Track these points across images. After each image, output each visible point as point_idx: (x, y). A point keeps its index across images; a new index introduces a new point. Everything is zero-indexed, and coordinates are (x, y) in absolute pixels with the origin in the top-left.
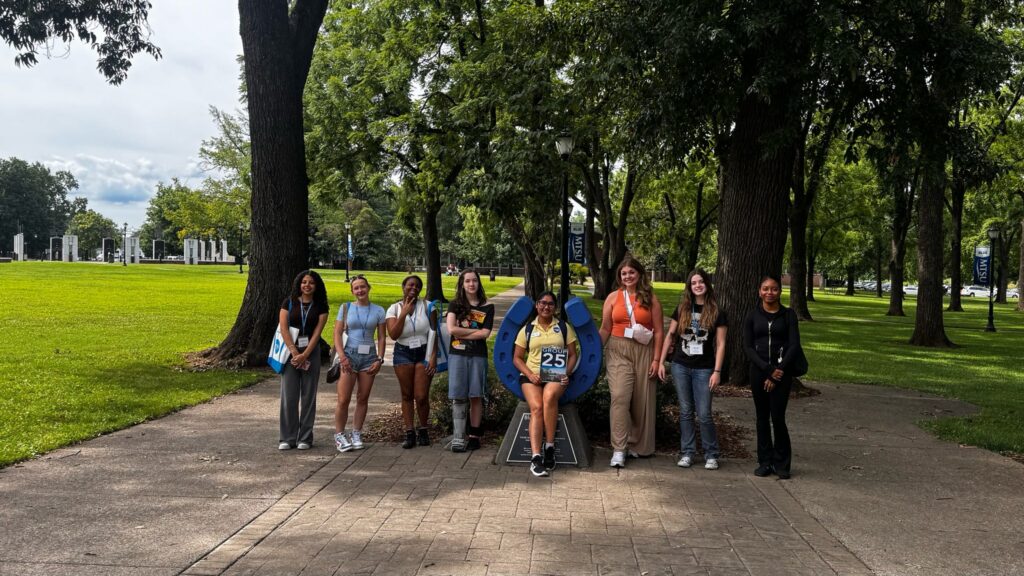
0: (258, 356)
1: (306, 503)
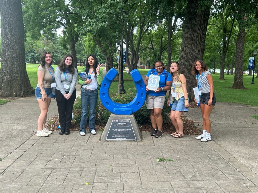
0: (5, 93)
1: (9, 166)
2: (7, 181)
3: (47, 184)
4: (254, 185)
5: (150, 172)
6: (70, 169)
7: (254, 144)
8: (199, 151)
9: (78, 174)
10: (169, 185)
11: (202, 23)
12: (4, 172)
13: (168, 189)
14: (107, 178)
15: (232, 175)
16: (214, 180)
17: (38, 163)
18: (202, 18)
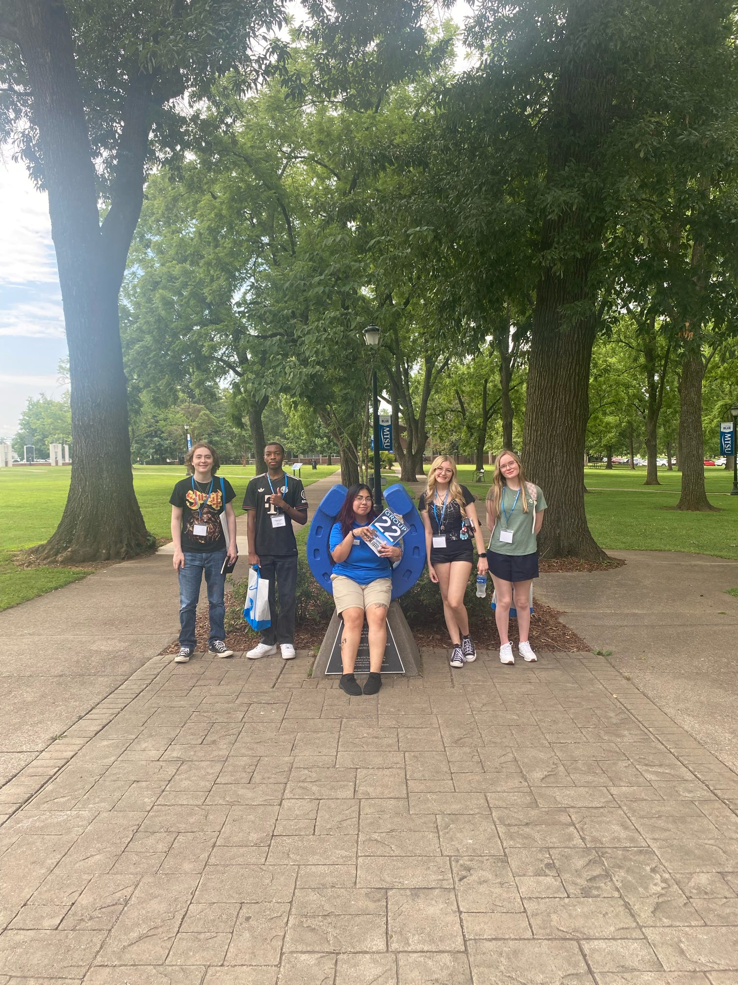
0: (81, 552)
1: (71, 758)
2: (62, 800)
3: (163, 805)
4: (713, 797)
5: (433, 764)
6: (225, 761)
7: (724, 673)
8: (570, 699)
9: (244, 775)
10: (482, 801)
11: (577, 347)
12: (57, 775)
13: (478, 813)
14: (319, 786)
15: (654, 769)
16: (604, 783)
17: (146, 745)
18: (576, 336)
